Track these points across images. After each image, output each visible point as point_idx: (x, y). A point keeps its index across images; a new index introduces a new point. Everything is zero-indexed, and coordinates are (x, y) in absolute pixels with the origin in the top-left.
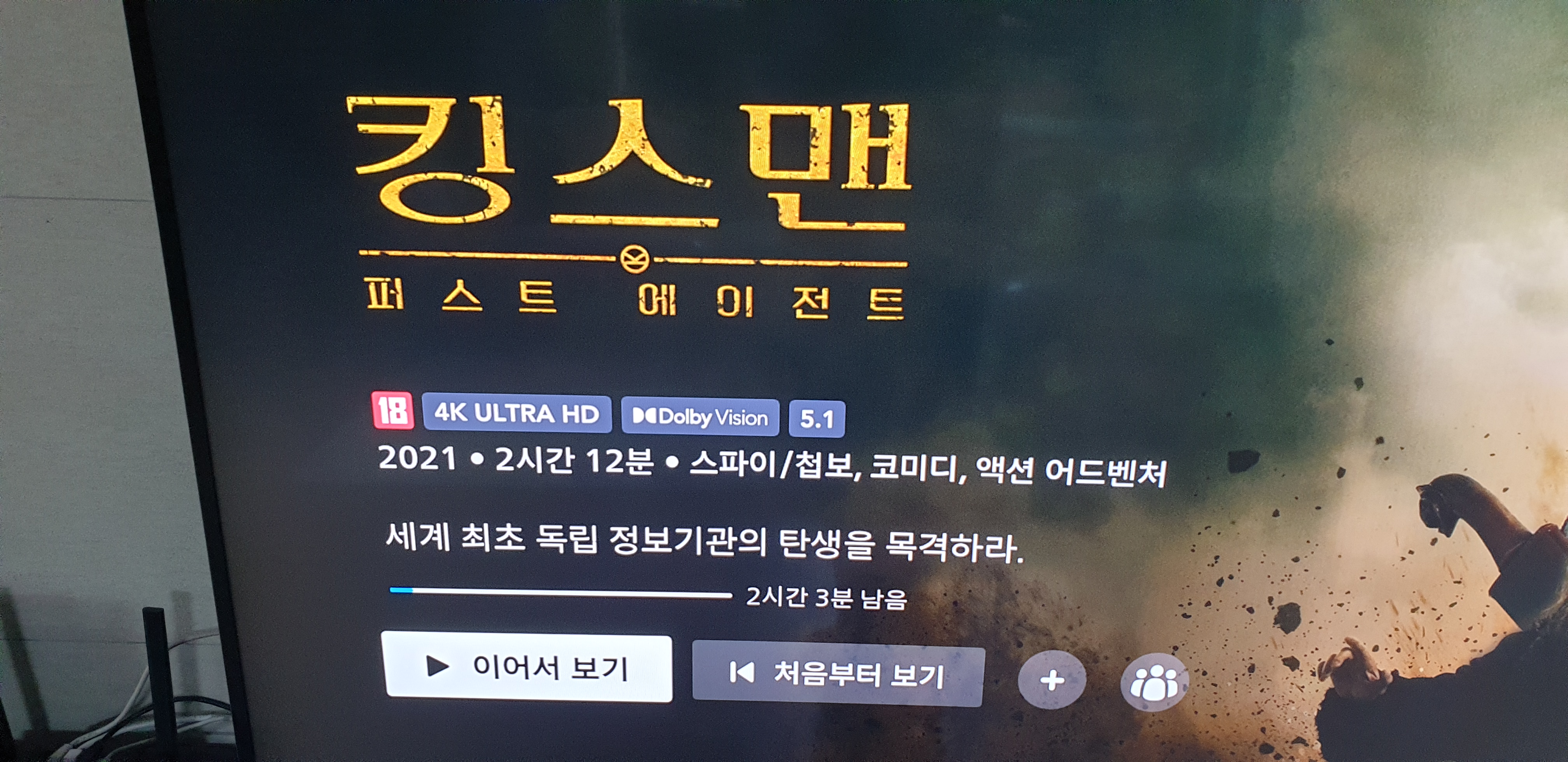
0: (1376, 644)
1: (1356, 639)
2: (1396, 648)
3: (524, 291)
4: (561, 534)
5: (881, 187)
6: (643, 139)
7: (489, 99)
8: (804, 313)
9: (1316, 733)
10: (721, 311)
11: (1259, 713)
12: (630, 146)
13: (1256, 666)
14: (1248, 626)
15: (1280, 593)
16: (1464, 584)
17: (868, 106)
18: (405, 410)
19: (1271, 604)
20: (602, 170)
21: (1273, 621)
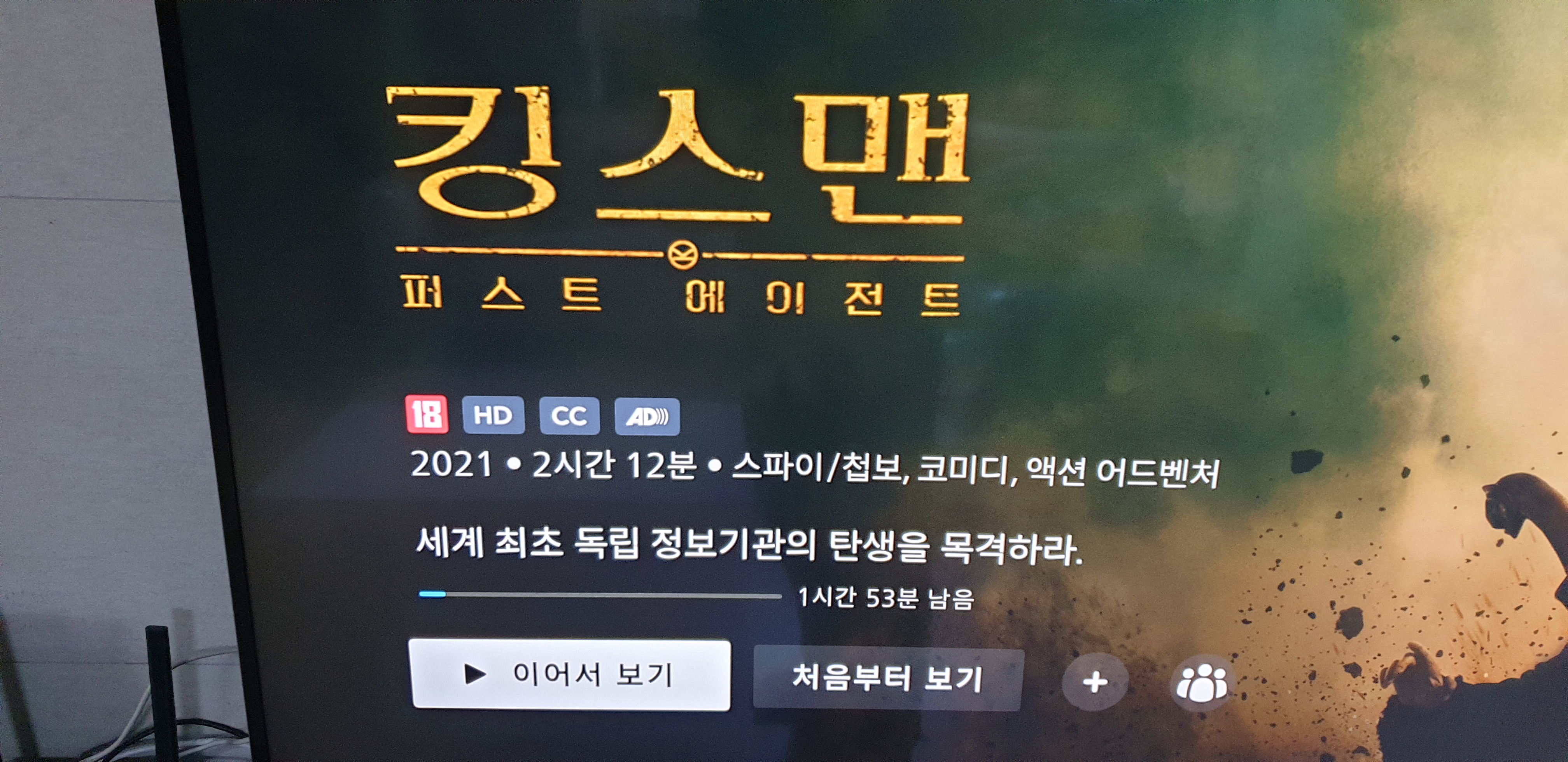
0: (1441, 649)
1: (1419, 644)
2: (1461, 653)
3: (568, 289)
4: (601, 538)
5: (938, 179)
6: (694, 131)
7: (535, 90)
8: (856, 309)
9: (1378, 742)
10: (771, 308)
11: (1319, 721)
12: (680, 138)
13: (1317, 673)
14: (1310, 632)
15: (1342, 597)
16: (1530, 587)
17: (925, 96)
18: (440, 414)
19: (1333, 609)
20: (651, 163)
21: (1335, 626)
